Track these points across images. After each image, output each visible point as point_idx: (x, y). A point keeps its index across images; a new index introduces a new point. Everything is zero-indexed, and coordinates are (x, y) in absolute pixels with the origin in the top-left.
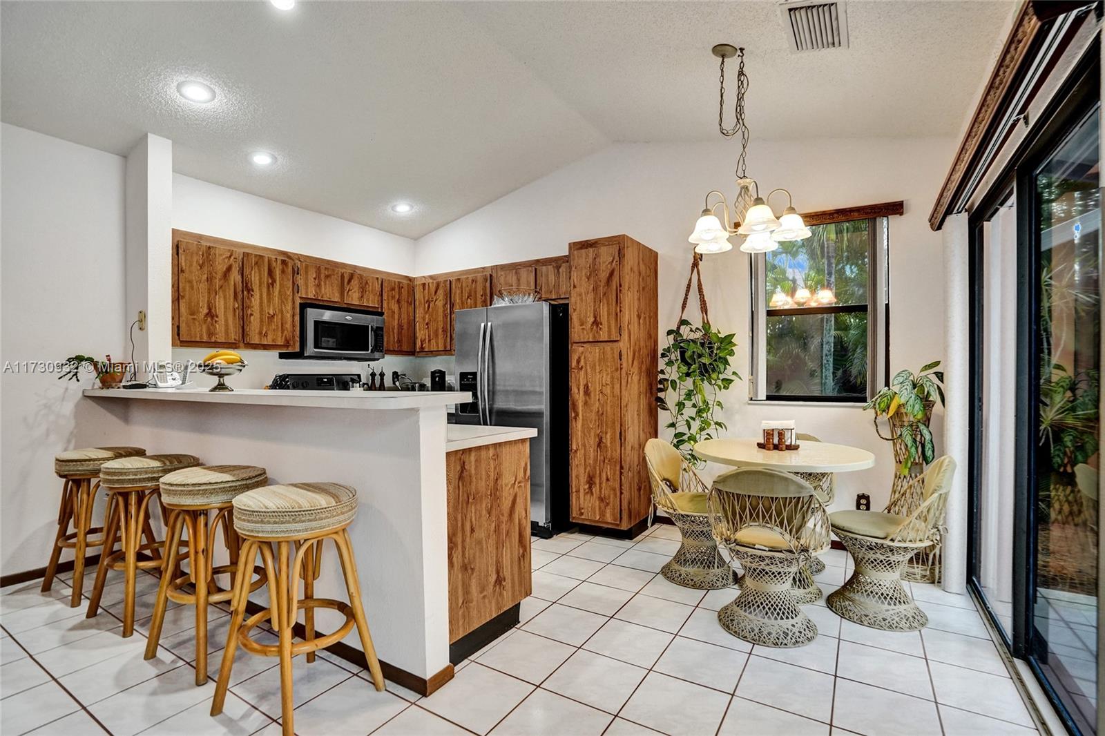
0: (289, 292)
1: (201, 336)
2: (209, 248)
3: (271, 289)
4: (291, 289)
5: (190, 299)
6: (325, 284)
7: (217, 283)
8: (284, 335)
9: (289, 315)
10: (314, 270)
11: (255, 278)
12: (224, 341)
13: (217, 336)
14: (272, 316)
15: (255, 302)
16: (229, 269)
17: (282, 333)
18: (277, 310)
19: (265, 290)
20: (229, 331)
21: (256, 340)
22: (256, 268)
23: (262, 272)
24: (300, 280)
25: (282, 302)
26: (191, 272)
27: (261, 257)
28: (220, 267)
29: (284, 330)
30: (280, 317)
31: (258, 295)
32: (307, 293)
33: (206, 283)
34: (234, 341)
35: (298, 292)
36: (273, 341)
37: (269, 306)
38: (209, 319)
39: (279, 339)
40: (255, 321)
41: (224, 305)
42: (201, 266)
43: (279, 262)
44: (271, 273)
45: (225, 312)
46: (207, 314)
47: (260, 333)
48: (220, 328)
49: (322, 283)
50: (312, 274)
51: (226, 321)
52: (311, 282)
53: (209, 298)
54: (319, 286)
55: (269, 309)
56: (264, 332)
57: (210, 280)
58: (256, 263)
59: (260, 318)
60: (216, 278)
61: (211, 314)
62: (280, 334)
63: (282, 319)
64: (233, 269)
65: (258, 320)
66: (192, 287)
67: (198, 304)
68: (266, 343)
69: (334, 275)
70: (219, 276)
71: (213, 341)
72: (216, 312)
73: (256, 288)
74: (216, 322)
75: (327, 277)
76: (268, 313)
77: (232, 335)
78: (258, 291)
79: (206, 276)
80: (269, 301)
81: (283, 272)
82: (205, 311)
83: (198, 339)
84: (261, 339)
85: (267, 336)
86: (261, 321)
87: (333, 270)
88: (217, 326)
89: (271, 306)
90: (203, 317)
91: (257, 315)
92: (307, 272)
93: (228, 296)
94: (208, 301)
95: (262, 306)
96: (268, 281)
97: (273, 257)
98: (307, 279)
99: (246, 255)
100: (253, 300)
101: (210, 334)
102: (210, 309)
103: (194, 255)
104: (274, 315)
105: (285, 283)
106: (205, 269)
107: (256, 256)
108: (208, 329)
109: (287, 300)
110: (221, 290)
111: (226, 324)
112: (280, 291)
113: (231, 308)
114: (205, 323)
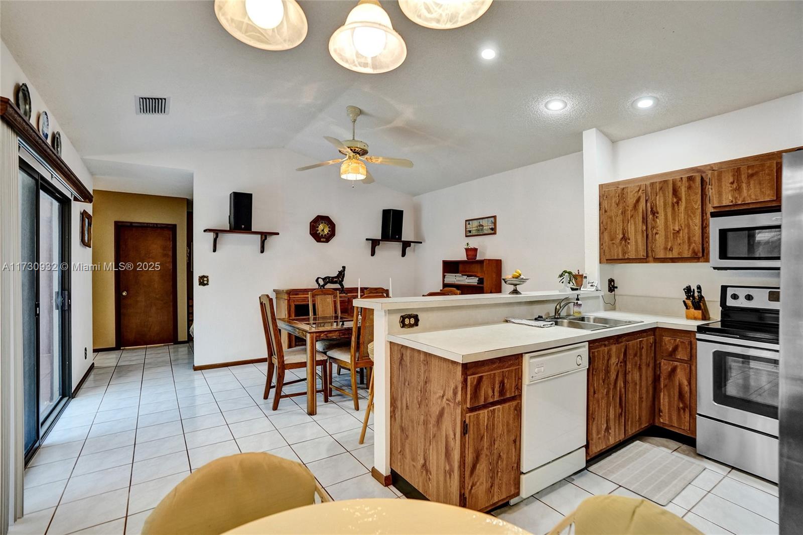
0: (698, 206)
1: (618, 255)
2: (623, 189)
3: (676, 207)
4: (699, 202)
5: (610, 230)
6: (748, 184)
7: (629, 213)
8: (691, 248)
9: (697, 228)
10: (731, 174)
11: (660, 202)
12: (634, 258)
13: (629, 254)
14: (678, 232)
15: (660, 222)
16: (638, 201)
17: (689, 246)
18: (683, 226)
19: (669, 210)
20: (639, 249)
21: (661, 255)
22: (661, 192)
23: (667, 193)
24: (711, 191)
25: (689, 216)
26: (611, 210)
27: (665, 182)
28: (631, 201)
29: (692, 243)
30: (686, 231)
31: (663, 215)
32: (720, 201)
33: (621, 216)
34: (642, 257)
35: (710, 203)
36: (679, 254)
37: (674, 223)
38: (623, 242)
39: (686, 252)
40: (660, 240)
41: (635, 230)
42: (617, 205)
43: (685, 180)
44: (675, 192)
45: (635, 234)
46: (622, 238)
47: (666, 249)
48: (631, 247)
49: (744, 185)
50: (728, 178)
51: (636, 242)
52: (727, 187)
53: (623, 226)
54: (739, 189)
55: (674, 226)
56: (669, 248)
57: (624, 213)
58: (661, 189)
59: (665, 235)
60: (628, 210)
61: (625, 238)
62: (686, 247)
63: (688, 233)
64: (641, 200)
65: (663, 238)
66: (612, 221)
67: (616, 232)
68: (671, 257)
69: (763, 170)
70: (630, 208)
71: (626, 258)
72: (628, 236)
73: (661, 210)
74: (628, 243)
75: (750, 176)
76: (674, 230)
77: (641, 252)
78: (663, 212)
79: (621, 211)
80: (674, 219)
81: (689, 188)
82: (621, 236)
83: (616, 258)
84: (666, 253)
85: (672, 251)
86: (666, 237)
87: (763, 165)
88: (629, 246)
89: (677, 223)
90: (619, 241)
91: (662, 232)
92: (720, 180)
93: (637, 223)
94: (623, 229)
95: (667, 224)
96: (673, 200)
97: (678, 178)
98: (720, 186)
99: (652, 184)
100: (658, 220)
101: (624, 253)
102: (624, 235)
103: (613, 198)
104: (680, 230)
105: (692, 198)
106: (621, 206)
107: (660, 182)
108: (623, 250)
109: (694, 213)
110: (632, 218)
111: (636, 244)
112: (686, 207)
113: (640, 231)
114: (620, 245)
